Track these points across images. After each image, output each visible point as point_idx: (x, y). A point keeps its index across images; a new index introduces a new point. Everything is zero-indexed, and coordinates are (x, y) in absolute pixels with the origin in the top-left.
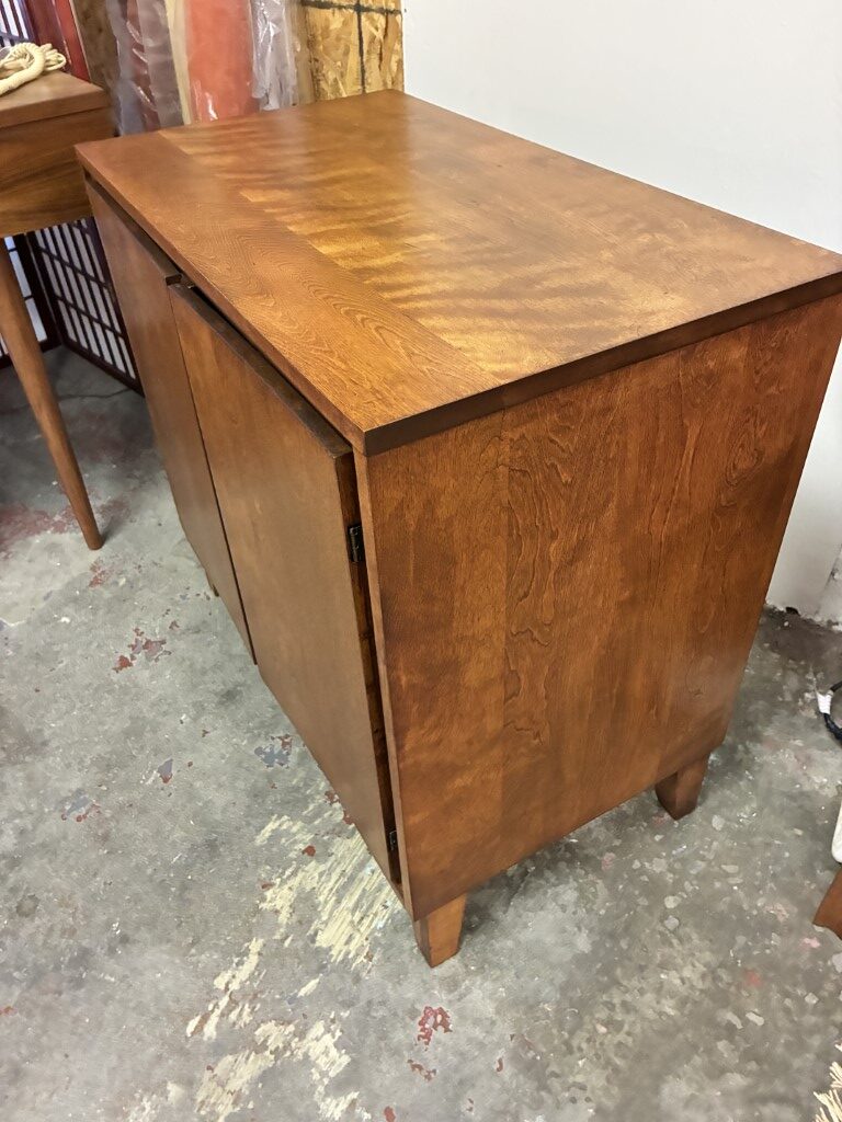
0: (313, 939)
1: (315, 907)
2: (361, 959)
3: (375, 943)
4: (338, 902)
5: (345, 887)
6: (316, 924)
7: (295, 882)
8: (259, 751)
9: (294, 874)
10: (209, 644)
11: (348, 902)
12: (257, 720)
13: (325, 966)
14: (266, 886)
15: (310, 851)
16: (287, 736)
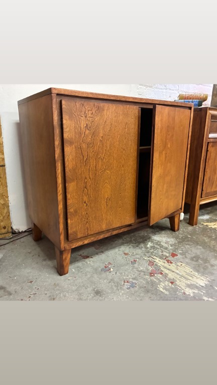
0: (203, 286)
1: (191, 284)
2: (208, 278)
3: (203, 275)
4: (190, 280)
5: (185, 278)
6: (198, 285)
7: (183, 288)
8: (128, 289)
9: (180, 287)
10: (65, 296)
11: (191, 278)
12: (114, 287)
13: (211, 286)
14: (184, 293)
15: (172, 283)
16: (124, 281)
